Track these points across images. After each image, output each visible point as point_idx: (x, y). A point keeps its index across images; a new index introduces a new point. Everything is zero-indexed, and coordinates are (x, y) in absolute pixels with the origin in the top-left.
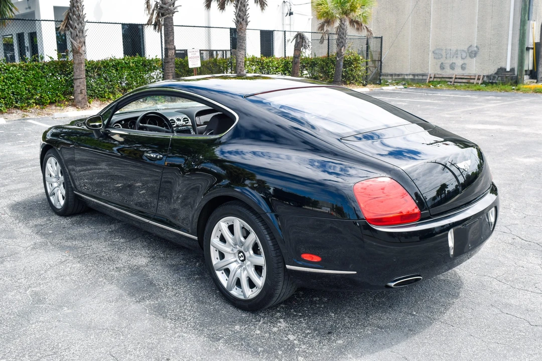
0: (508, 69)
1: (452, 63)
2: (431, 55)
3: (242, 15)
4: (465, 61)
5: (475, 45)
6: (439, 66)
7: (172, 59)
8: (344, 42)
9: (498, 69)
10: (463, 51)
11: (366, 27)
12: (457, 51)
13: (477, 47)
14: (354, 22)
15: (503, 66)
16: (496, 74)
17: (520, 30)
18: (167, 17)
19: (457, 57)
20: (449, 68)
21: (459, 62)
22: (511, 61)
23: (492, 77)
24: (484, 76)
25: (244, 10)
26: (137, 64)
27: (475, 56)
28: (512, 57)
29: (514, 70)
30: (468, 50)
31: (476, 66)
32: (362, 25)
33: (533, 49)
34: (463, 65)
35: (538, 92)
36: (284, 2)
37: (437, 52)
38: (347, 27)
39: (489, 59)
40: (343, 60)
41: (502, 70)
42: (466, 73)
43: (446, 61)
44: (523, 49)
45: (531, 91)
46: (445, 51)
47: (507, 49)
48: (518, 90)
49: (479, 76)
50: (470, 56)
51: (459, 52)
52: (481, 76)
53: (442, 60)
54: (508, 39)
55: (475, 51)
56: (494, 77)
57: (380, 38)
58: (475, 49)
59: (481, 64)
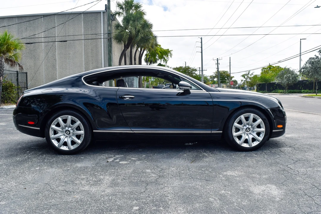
8: (2, 73)
11: (19, 64)
14: (9, 60)
32: (15, 62)
38: (3, 63)
40: (2, 86)
57: (25, 73)
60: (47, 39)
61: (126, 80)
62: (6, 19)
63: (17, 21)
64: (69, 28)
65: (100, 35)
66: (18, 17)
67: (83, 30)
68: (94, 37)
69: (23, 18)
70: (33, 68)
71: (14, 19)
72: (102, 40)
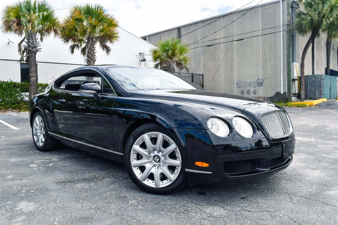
0: (282, 93)
1: (248, 90)
2: (235, 85)
3: (90, 56)
4: (256, 89)
5: (261, 78)
6: (240, 92)
7: (33, 83)
9: (276, 93)
10: (254, 82)
11: (185, 67)
12: (250, 82)
13: (262, 79)
14: (178, 63)
15: (279, 91)
16: (275, 96)
17: (287, 68)
18: (31, 56)
19: (251, 86)
20: (246, 93)
21: (252, 89)
22: (283, 88)
23: (272, 98)
24: (267, 98)
25: (92, 53)
26: (9, 86)
27: (261, 85)
28: (284, 85)
29: (286, 93)
30: (257, 82)
31: (262, 92)
32: (182, 65)
33: (297, 80)
34: (255, 91)
35: (299, 107)
36: (140, 53)
37: (239, 83)
39: (270, 87)
41: (278, 94)
42: (257, 95)
43: (244, 89)
44: (290, 80)
45: (295, 106)
46: (243, 83)
47: (281, 80)
48: (286, 106)
49: (264, 98)
50: (259, 86)
51: (252, 83)
52: (265, 97)
53: (242, 88)
54: (280, 74)
55: (261, 82)
56: (274, 98)
57: (202, 75)
58: (261, 81)
59: (265, 90)
60: (226, 40)
61: (313, 80)
62: (193, 25)
63: (201, 25)
64: (246, 25)
65: (279, 27)
66: (202, 22)
67: (261, 25)
68: (272, 30)
69: (206, 22)
70: (214, 69)
71: (199, 24)
72: (282, 33)
